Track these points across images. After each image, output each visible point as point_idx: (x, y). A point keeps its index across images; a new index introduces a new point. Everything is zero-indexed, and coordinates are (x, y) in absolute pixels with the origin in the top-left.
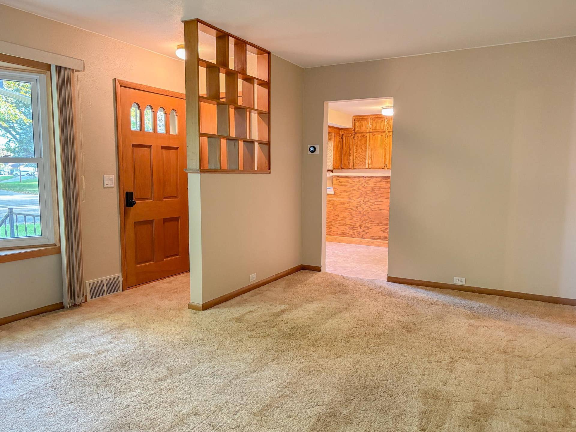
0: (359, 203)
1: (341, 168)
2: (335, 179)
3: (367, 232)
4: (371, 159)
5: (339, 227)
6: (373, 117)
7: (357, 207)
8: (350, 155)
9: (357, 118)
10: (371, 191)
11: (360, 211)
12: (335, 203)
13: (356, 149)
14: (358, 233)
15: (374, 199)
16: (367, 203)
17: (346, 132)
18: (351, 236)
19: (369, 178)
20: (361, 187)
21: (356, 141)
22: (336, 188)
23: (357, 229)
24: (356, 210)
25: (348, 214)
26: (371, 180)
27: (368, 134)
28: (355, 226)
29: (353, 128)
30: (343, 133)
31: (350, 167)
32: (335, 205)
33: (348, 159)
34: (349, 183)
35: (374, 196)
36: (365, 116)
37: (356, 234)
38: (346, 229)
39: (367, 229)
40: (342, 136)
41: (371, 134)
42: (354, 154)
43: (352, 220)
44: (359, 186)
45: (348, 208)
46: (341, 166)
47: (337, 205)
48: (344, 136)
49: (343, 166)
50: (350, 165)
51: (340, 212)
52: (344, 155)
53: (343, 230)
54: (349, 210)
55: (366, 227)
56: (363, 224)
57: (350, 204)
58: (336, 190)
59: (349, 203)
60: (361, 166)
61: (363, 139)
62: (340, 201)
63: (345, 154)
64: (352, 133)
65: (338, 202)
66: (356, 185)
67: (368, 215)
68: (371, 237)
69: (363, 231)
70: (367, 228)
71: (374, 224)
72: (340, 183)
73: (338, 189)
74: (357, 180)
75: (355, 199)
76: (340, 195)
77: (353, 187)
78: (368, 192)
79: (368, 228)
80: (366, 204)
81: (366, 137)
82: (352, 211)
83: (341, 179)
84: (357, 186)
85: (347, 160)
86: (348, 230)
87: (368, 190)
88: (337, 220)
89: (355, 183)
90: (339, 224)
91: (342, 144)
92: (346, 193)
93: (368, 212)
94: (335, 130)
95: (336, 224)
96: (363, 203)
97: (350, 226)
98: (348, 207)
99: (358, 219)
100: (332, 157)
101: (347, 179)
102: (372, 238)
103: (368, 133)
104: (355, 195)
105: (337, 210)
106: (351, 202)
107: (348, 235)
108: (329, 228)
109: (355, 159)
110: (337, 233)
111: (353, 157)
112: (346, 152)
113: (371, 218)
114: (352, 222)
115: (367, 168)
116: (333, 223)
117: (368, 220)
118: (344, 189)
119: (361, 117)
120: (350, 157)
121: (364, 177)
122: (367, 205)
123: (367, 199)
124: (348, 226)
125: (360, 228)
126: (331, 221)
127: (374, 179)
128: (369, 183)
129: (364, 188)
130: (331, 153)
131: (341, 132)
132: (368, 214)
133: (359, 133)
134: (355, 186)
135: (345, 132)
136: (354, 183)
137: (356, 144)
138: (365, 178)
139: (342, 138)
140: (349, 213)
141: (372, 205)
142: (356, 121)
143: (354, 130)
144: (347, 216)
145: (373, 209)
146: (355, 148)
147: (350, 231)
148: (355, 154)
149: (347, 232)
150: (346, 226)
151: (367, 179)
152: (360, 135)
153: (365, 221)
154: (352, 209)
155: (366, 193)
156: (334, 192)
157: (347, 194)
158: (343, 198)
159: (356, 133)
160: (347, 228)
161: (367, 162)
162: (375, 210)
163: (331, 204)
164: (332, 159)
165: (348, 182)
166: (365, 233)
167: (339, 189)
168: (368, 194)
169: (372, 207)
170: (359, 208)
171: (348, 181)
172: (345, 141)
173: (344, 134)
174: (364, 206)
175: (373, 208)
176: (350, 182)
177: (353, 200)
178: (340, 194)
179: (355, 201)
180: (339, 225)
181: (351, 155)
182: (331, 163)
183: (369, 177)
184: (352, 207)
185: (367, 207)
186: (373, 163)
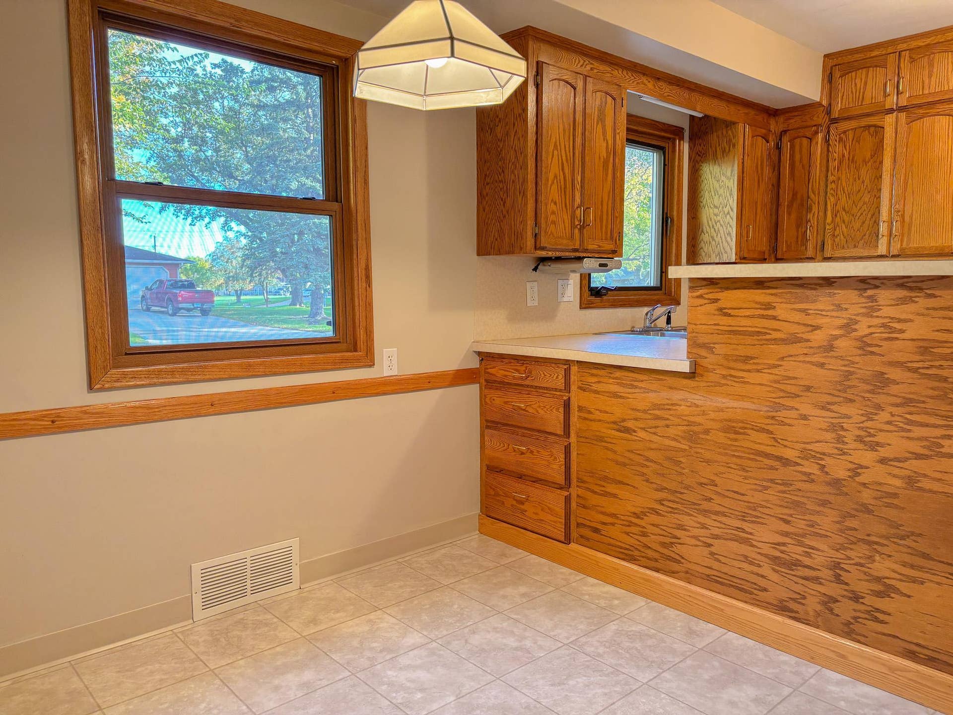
0: (834, 435)
1: (773, 256)
2: (701, 297)
3: (878, 610)
4: (903, 216)
5: (719, 546)
6: (914, 44)
7: (817, 457)
8: (809, 209)
9: (840, 60)
10: (910, 370)
11: (836, 483)
12: (698, 419)
13: (834, 181)
14: (824, 603)
15: (933, 420)
16: (881, 438)
17: (794, 122)
18: (782, 608)
19: (901, 293)
20: (843, 344)
21: (837, 149)
22: (704, 346)
23: (816, 580)
24: (814, 469)
25: (766, 488)
26: (911, 300)
27: (890, 119)
28: (807, 561)
29: (824, 103)
30: (781, 127)
31: (810, 253)
32: (695, 428)
33: (801, 223)
34: (774, 318)
35: (931, 404)
36: (878, 46)
37: (813, 604)
38: (751, 563)
39: (879, 594)
40: (780, 139)
41: (903, 116)
42: (826, 204)
43: (787, 522)
44: (836, 337)
45: (767, 456)
46: (774, 250)
47: (707, 432)
48: (785, 139)
49: (783, 248)
50: (810, 246)
51: (722, 469)
52: (784, 209)
53: (736, 564)
54: (772, 468)
55: (878, 580)
56: (857, 560)
57: (780, 431)
58: (703, 352)
59: (770, 428)
60: (855, 246)
61: (868, 141)
62: (721, 410)
63: (790, 206)
64: (820, 121)
65: (712, 415)
66: (816, 328)
67: (892, 513)
68: (908, 646)
69: (856, 598)
70: (881, 588)
71: (929, 571)
72: (725, 320)
73: (711, 350)
74: (823, 301)
75: (806, 409)
76: (723, 381)
77: (794, 340)
78: (894, 374)
79: (887, 591)
80: (874, 447)
81: (879, 130)
82: (783, 473)
83: (729, 298)
84: (818, 337)
85: (798, 226)
86: (766, 570)
87: (892, 364)
88: (705, 505)
89: (809, 320)
90: (716, 531)
91: (777, 167)
92: (758, 371)
93: (895, 495)
94: (747, 114)
95: (704, 526)
96: (859, 439)
97: (778, 554)
98: (769, 450)
99: (827, 521)
100: (734, 214)
101: (760, 295)
102: (911, 655)
103: (891, 111)
104: (808, 388)
105: (708, 455)
106: (783, 424)
107: (762, 595)
108: (667, 540)
109: (829, 219)
110: (708, 571)
111: (821, 214)
112: (795, 195)
113: (913, 534)
114: (786, 534)
115: (884, 253)
116: (686, 520)
117: (887, 538)
118: (742, 351)
119: (857, 56)
120: (810, 216)
121: (865, 283)
122: (883, 452)
123: (884, 416)
124: (767, 549)
125: (838, 579)
126: (679, 506)
127: (934, 296)
128: (900, 321)
129: (865, 346)
130: (731, 201)
131: (775, 126)
132: (889, 505)
133: (849, 118)
134: (805, 336)
135: (792, 121)
136: (798, 317)
137: (833, 164)
138: (870, 292)
139: (778, 148)
140: (772, 481)
141: (918, 457)
142: (837, 74)
143: (829, 113)
144: (758, 498)
145: (925, 484)
146: (831, 178)
147: (774, 577)
148: (831, 200)
149: (763, 583)
150: (753, 546)
151: (885, 296)
152: (853, 124)
153: (870, 543)
154: (786, 462)
155: (881, 381)
156: (695, 364)
157: (765, 378)
158: (741, 397)
159: (835, 121)
160: (759, 557)
161: (883, 229)
162: (936, 486)
163: (677, 421)
164: (734, 223)
165: (770, 312)
166: (868, 612)
167: (720, 348)
168: (894, 389)
169: (915, 464)
170: (828, 461)
171: (768, 306)
172: (792, 156)
173: (785, 132)
174: (867, 457)
175: (925, 476)
176: (782, 310)
177: (793, 414)
178: (724, 377)
179: (804, 417)
180: (717, 537)
181: (815, 209)
182: (729, 239)
183: (902, 286)
184: (790, 454)
185: (883, 461)
186: (909, 234)
